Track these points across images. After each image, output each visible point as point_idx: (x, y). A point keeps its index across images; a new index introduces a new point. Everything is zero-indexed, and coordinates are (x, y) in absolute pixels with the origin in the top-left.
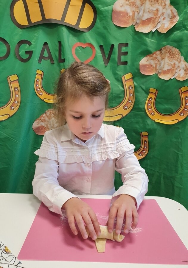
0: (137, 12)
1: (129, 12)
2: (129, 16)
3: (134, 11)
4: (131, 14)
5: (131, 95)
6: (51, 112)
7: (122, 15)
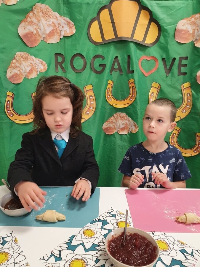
0: (197, 30)
1: (189, 30)
2: (189, 33)
3: (194, 29)
4: (191, 32)
5: (189, 101)
6: (118, 115)
7: (183, 32)
